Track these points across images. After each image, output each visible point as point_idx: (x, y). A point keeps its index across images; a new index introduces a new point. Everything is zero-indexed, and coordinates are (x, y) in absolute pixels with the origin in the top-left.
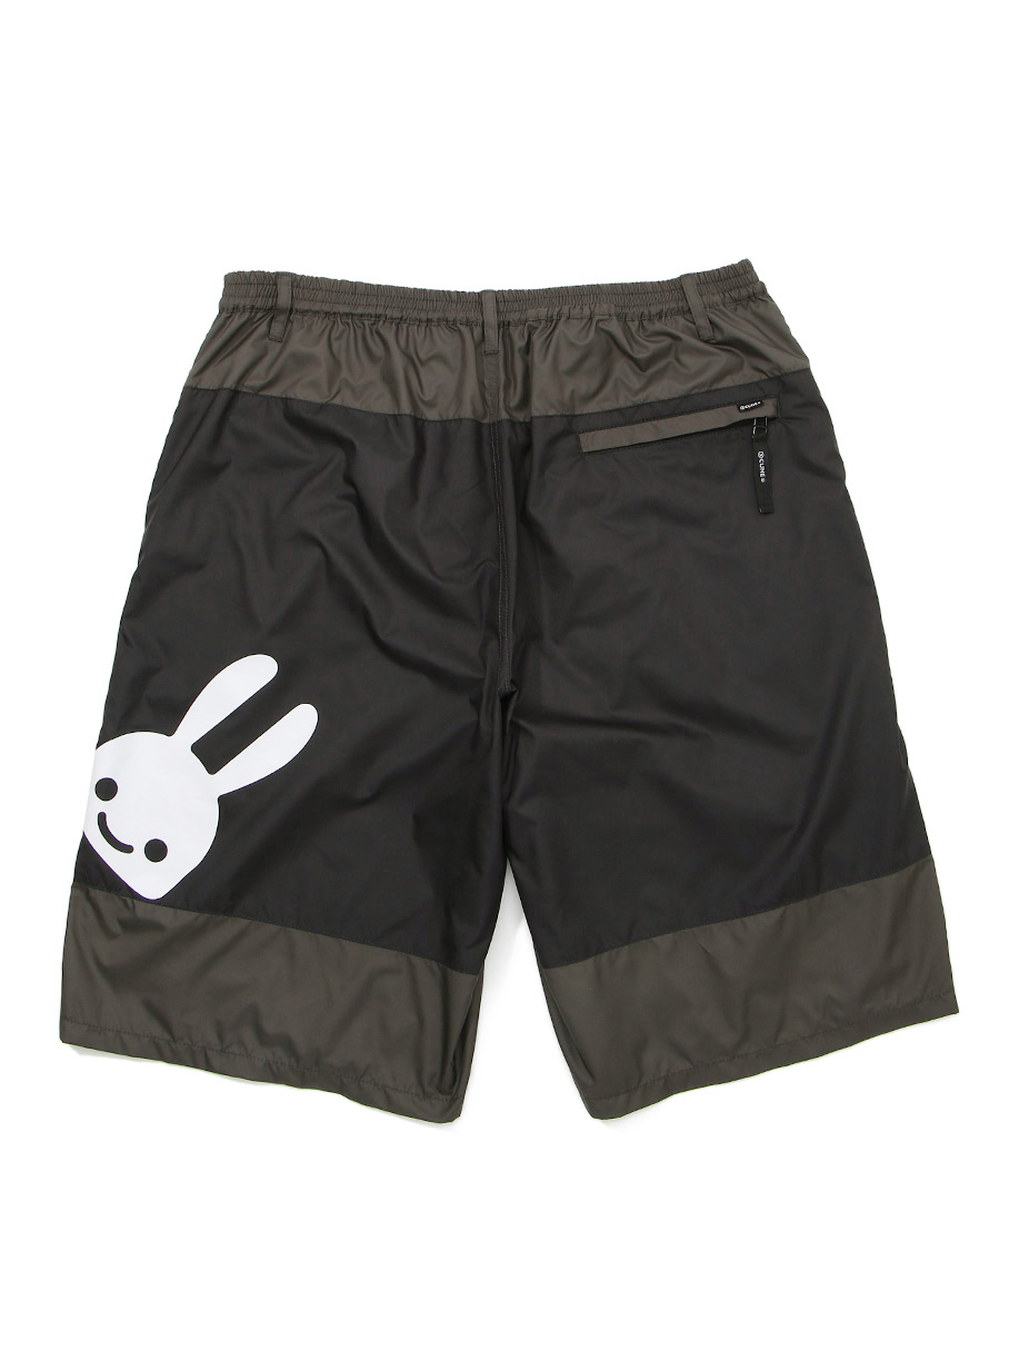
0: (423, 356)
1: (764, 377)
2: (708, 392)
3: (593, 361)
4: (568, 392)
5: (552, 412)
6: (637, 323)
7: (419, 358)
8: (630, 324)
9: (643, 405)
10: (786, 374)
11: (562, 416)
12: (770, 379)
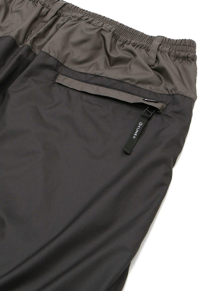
0: (14, 9)
1: (167, 93)
2: (134, 86)
3: (88, 46)
4: (66, 52)
5: (52, 54)
6: (121, 43)
7: (12, 10)
8: (118, 41)
9: (98, 76)
10: (178, 94)
11: (56, 59)
12: (169, 95)
